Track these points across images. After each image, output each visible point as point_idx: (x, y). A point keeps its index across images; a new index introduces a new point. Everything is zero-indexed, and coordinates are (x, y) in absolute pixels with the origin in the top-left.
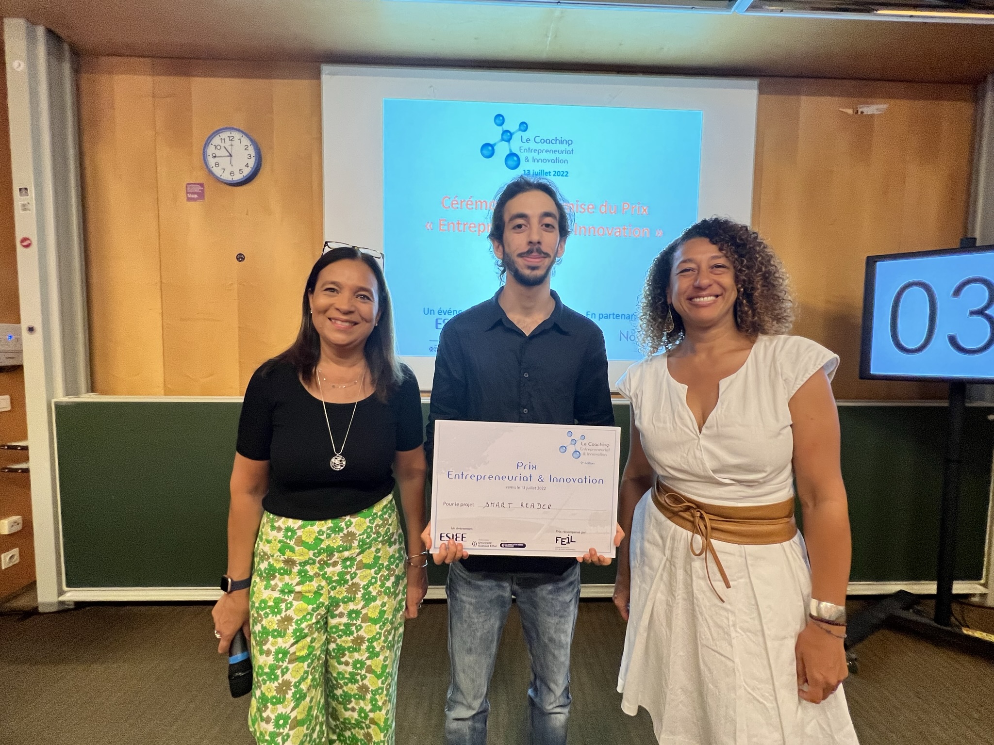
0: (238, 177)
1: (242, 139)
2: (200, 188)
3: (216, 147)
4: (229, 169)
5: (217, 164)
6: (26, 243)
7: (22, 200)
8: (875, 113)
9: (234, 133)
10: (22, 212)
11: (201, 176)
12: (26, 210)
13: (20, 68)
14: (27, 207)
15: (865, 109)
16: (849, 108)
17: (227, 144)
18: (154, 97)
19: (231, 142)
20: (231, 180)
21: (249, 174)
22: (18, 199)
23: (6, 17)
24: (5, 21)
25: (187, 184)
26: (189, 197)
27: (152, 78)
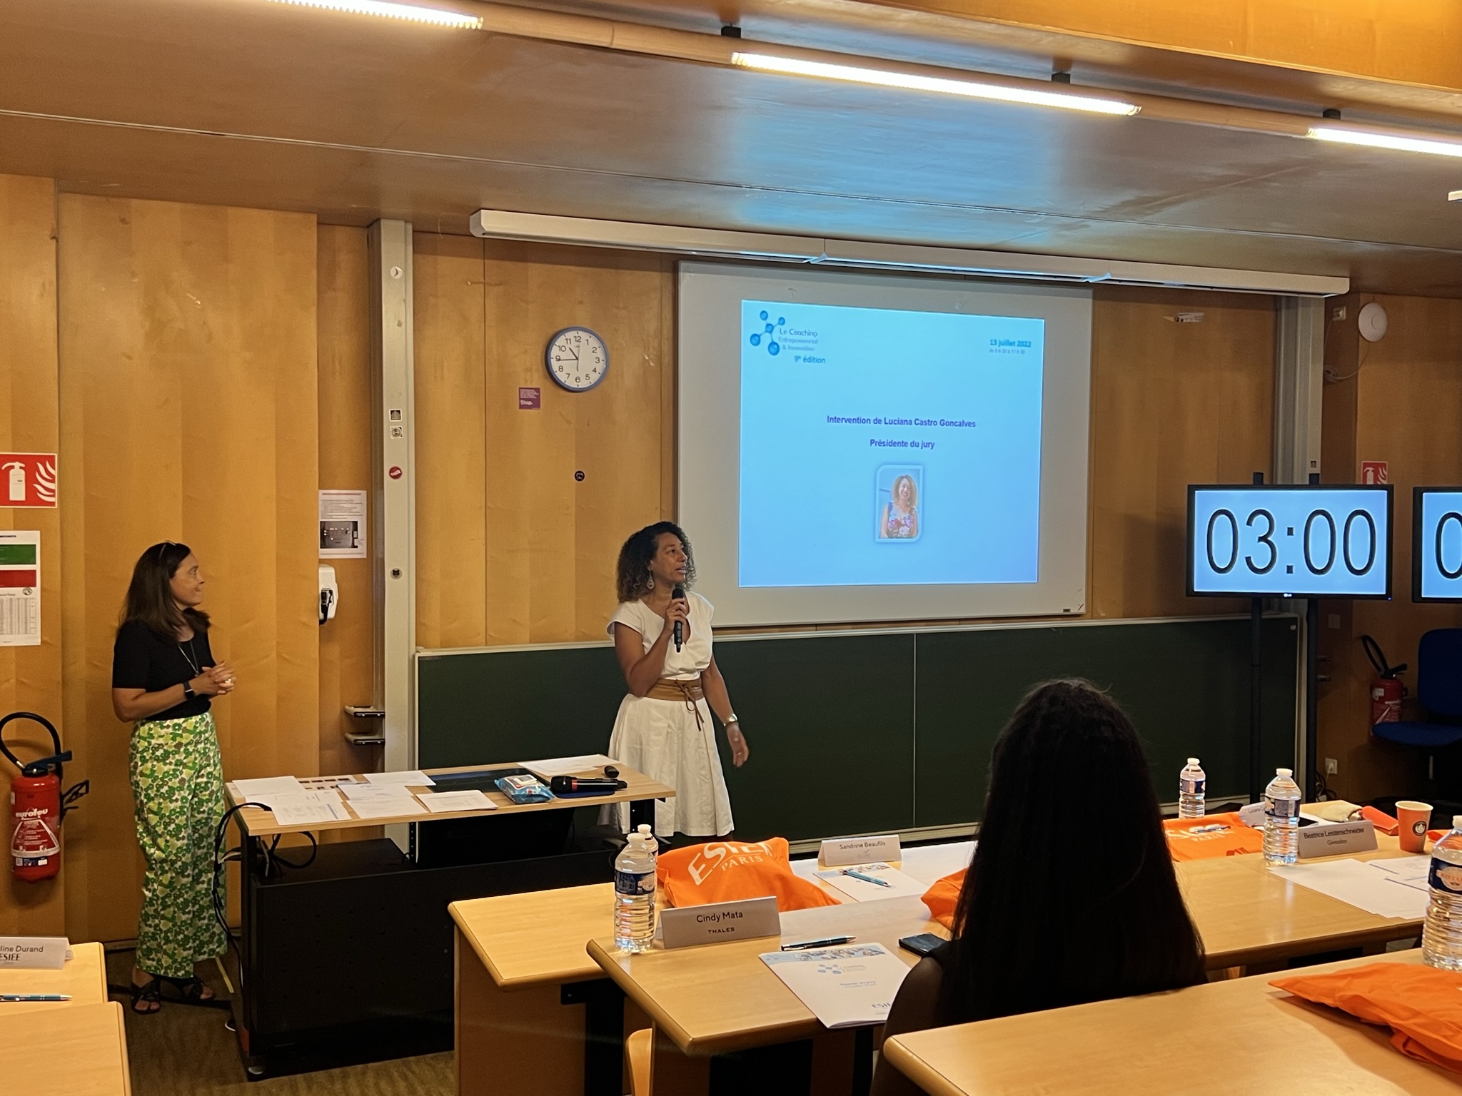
0: (584, 383)
1: (589, 339)
2: (536, 393)
3: (560, 349)
4: (574, 374)
5: (561, 368)
6: (395, 474)
7: (395, 424)
8: (1194, 321)
9: (581, 333)
10: (392, 438)
11: (536, 379)
12: (396, 435)
13: (398, 276)
14: (398, 432)
15: (1184, 317)
16: (1171, 316)
17: (573, 345)
18: (484, 283)
19: (578, 343)
20: (576, 387)
21: (596, 379)
22: (389, 424)
23: (384, 218)
24: (384, 223)
25: (520, 388)
26: (522, 404)
27: (482, 261)
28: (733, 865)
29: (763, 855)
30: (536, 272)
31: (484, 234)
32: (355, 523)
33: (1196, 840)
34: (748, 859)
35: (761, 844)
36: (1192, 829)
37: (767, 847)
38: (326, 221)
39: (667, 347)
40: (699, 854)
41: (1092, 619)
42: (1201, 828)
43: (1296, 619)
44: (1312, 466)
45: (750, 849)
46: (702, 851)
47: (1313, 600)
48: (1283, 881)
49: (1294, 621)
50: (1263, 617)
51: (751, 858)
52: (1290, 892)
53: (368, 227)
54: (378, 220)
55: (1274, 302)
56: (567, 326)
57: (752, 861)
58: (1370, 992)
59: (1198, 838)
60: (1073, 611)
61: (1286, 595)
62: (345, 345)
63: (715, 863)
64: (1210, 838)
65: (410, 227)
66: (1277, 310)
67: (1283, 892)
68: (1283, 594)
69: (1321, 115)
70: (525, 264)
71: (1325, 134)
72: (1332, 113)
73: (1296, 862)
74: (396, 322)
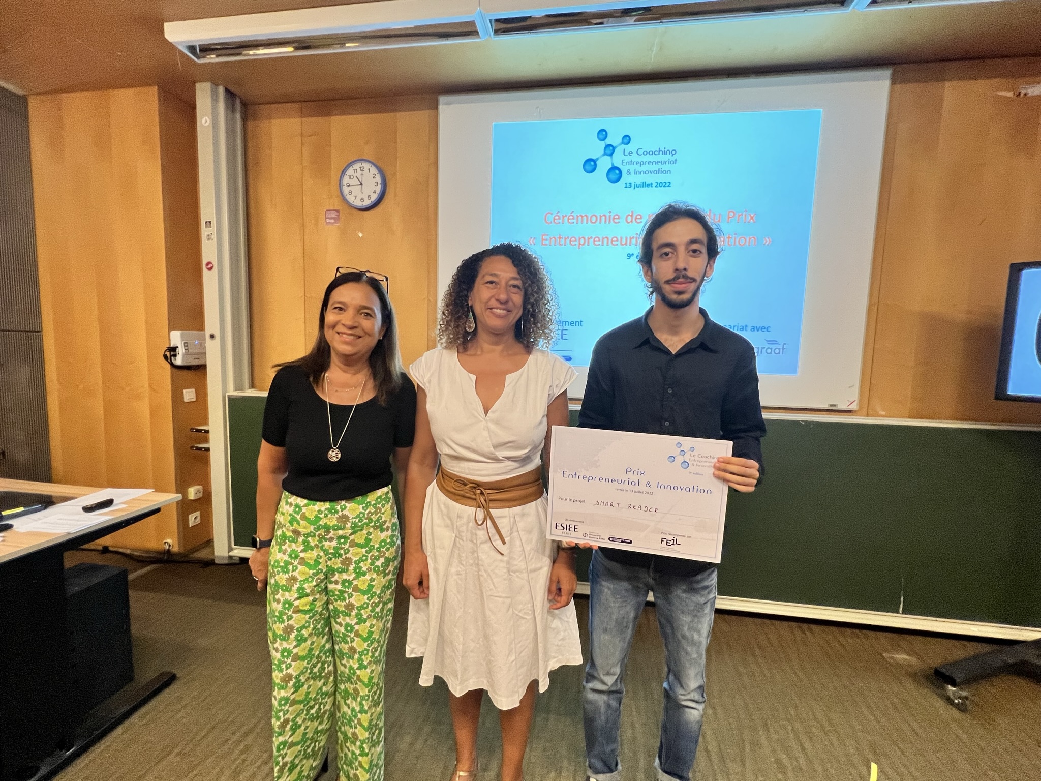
0: (367, 203)
1: (371, 168)
2: (336, 213)
3: (350, 177)
4: (360, 196)
5: (350, 192)
6: (209, 267)
9: (365, 164)
10: (206, 243)
11: (335, 203)
13: (207, 124)
14: (209, 237)
15: (1028, 91)
16: (1010, 90)
17: (359, 172)
18: (302, 137)
19: (362, 172)
20: (361, 206)
21: (375, 199)
22: (205, 231)
23: (197, 82)
24: (197, 85)
25: (326, 211)
26: (327, 222)
27: (300, 119)
41: (868, 416)
56: (354, 160)
60: (841, 407)
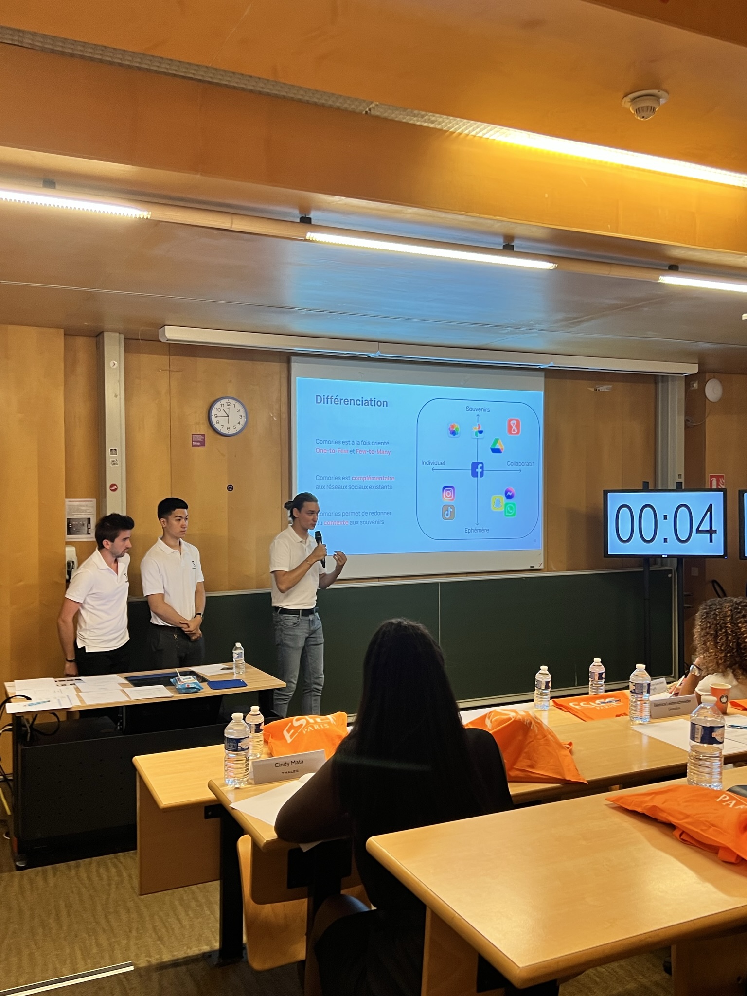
0: (232, 431)
1: (235, 404)
2: (202, 437)
3: (218, 410)
4: (226, 425)
5: (218, 422)
6: (113, 488)
7: (112, 457)
8: (606, 390)
9: (230, 401)
10: (111, 466)
11: (203, 429)
12: (114, 464)
13: (115, 367)
14: (115, 463)
15: (600, 388)
16: (592, 387)
17: (226, 407)
18: (170, 371)
19: (228, 407)
20: (228, 433)
21: (240, 429)
22: (109, 457)
23: (107, 331)
24: (106, 334)
25: (192, 435)
26: (194, 444)
27: (168, 356)
28: (310, 730)
29: (329, 723)
30: (202, 363)
31: (167, 340)
32: (89, 519)
33: (598, 708)
34: (319, 726)
35: (329, 716)
36: (597, 702)
37: (333, 718)
38: (69, 333)
39: (284, 409)
40: (290, 724)
41: (548, 572)
42: (602, 700)
43: (671, 570)
44: (679, 478)
45: (322, 720)
46: (292, 722)
47: (680, 558)
48: (641, 734)
49: (670, 571)
50: (651, 569)
51: (321, 725)
52: (645, 740)
53: (97, 336)
54: (102, 332)
55: (655, 379)
56: (221, 396)
57: (322, 727)
58: (663, 804)
59: (600, 707)
60: (536, 567)
61: (663, 556)
62: (82, 409)
63: (298, 730)
64: (607, 707)
65: (122, 336)
66: (656, 383)
67: (641, 740)
68: (662, 555)
69: (667, 268)
70: (195, 358)
71: (670, 280)
72: (674, 267)
73: (649, 721)
74: (114, 395)
